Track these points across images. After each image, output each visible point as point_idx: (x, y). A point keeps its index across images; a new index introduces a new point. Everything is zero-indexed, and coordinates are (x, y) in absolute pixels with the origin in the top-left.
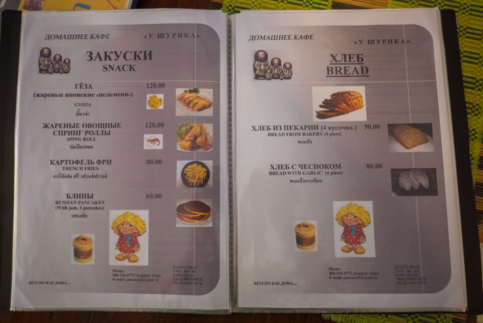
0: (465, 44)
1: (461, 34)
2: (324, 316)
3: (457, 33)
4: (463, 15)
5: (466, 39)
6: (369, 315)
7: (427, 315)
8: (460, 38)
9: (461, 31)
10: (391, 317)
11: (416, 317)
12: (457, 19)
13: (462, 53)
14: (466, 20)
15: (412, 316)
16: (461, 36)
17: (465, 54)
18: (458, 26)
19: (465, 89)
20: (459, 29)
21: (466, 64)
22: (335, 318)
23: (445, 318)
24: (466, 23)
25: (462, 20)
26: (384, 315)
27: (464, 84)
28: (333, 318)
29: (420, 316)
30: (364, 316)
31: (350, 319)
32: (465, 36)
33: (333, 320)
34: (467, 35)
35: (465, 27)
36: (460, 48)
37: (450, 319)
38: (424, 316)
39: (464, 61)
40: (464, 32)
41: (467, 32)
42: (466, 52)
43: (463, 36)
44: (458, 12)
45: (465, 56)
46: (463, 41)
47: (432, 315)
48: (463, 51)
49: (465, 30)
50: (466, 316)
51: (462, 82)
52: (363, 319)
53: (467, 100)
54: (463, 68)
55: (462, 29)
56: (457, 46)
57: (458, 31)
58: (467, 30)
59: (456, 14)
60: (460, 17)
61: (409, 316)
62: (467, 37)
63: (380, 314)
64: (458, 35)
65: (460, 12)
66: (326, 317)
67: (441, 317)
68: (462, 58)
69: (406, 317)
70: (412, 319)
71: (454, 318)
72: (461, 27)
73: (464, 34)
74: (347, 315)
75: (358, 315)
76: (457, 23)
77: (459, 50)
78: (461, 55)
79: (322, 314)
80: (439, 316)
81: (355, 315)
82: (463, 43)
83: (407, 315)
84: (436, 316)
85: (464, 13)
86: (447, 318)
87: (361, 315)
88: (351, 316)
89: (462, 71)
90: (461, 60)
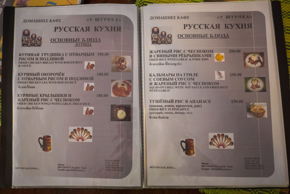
0: (287, 22)
1: (284, 16)
2: (200, 191)
3: (281, 15)
4: (286, 4)
5: (288, 19)
6: (228, 189)
7: (264, 189)
8: (284, 19)
9: (285, 14)
10: (241, 191)
11: (257, 191)
12: (282, 6)
13: (285, 28)
14: (288, 7)
15: (255, 190)
16: (284, 17)
17: (287, 28)
18: (283, 11)
19: (287, 50)
20: (283, 13)
21: (288, 35)
22: (207, 192)
23: (275, 191)
24: (288, 9)
25: (285, 8)
26: (237, 190)
27: (287, 47)
28: (206, 191)
29: (259, 190)
30: (225, 191)
31: (216, 192)
32: (287, 17)
33: (206, 193)
34: (288, 16)
35: (287, 12)
36: (284, 25)
37: (278, 192)
38: (262, 191)
39: (286, 33)
40: (287, 15)
41: (288, 15)
42: (287, 27)
43: (286, 17)
44: (283, 2)
45: (287, 30)
46: (286, 20)
47: (267, 190)
48: (286, 27)
49: (287, 13)
50: (288, 190)
51: (285, 45)
52: (224, 192)
53: (288, 57)
54: (285, 37)
55: (285, 13)
56: (282, 23)
57: (283, 14)
58: (289, 13)
59: (281, 3)
60: (284, 5)
61: (253, 190)
62: (288, 18)
63: (235, 189)
64: (283, 17)
65: (284, 2)
66: (201, 191)
67: (273, 191)
68: (285, 31)
69: (251, 191)
70: (255, 192)
71: (281, 192)
72: (285, 11)
73: (286, 16)
74: (214, 190)
75: (221, 190)
76: (282, 9)
77: (283, 26)
78: (285, 29)
79: (199, 189)
80: (271, 191)
81: (219, 189)
82: (286, 22)
83: (251, 190)
84: (269, 190)
85: (286, 3)
86: (277, 192)
87: (223, 190)
88: (216, 190)
89: (285, 39)
90: (285, 32)
